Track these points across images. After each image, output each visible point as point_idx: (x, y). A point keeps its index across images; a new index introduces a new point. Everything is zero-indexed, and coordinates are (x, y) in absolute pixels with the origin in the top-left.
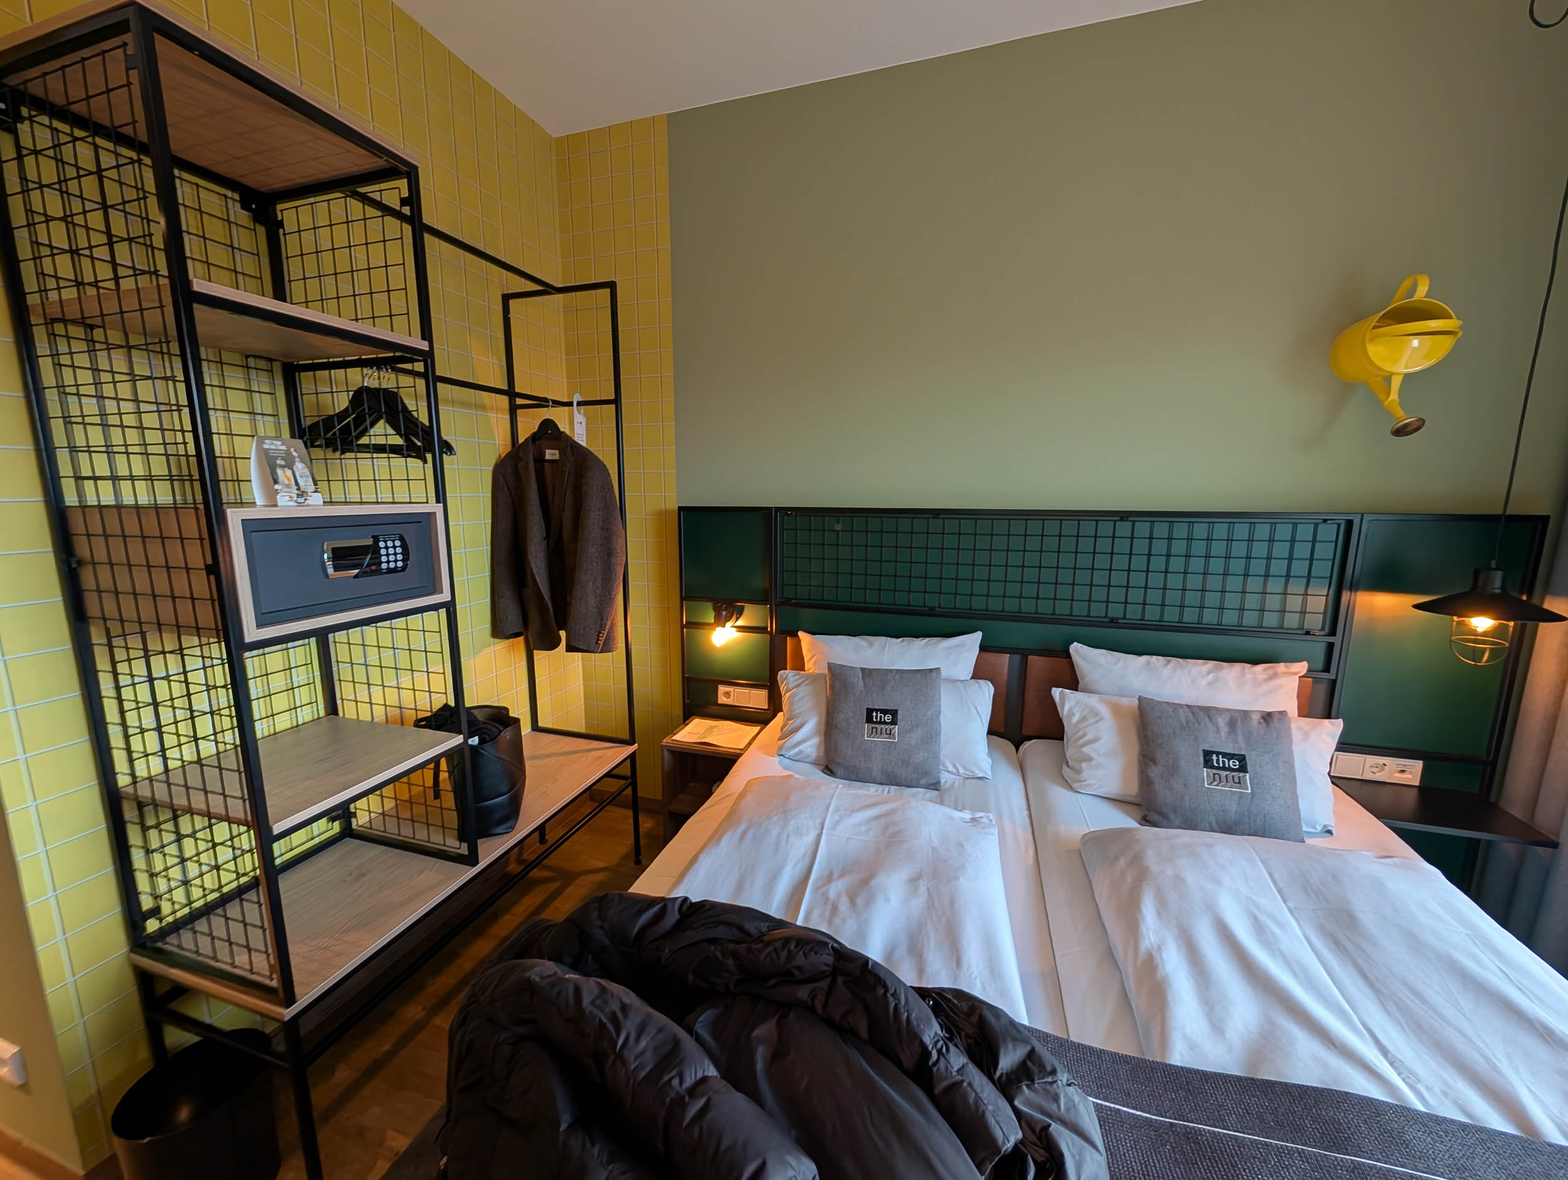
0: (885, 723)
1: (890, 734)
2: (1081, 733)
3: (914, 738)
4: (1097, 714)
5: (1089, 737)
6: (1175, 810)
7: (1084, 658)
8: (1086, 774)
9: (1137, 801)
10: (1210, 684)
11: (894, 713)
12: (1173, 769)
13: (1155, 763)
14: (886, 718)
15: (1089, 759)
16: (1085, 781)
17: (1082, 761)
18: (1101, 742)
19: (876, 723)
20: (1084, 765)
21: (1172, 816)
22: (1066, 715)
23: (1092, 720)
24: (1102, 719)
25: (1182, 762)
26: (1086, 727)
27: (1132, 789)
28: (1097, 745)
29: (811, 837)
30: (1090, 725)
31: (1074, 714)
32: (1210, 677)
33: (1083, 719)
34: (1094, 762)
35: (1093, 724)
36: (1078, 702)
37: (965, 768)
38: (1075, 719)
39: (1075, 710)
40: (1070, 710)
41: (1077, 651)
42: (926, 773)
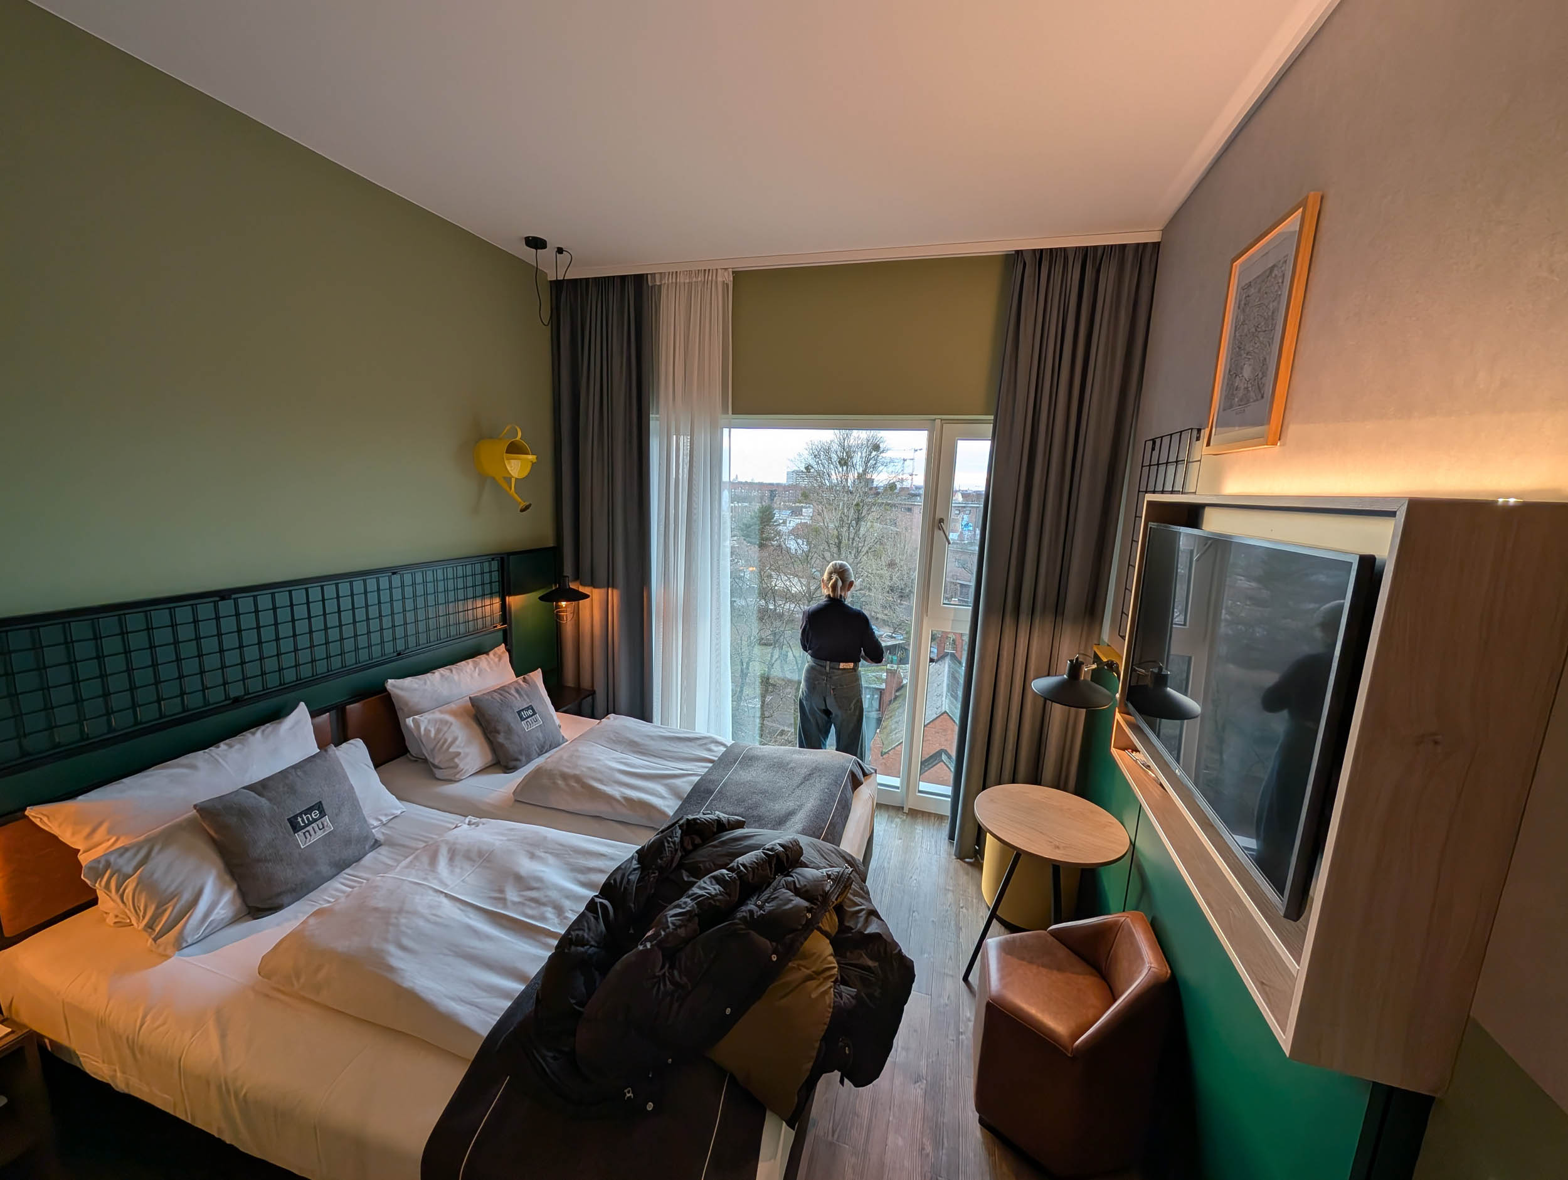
0: (315, 820)
1: (323, 827)
2: (442, 740)
3: (345, 818)
4: (447, 722)
5: (449, 740)
6: (521, 753)
7: (402, 689)
8: (461, 766)
9: (494, 762)
10: (479, 675)
11: (319, 807)
12: (509, 731)
13: (498, 732)
14: (313, 815)
15: (458, 754)
16: (462, 770)
17: (453, 759)
18: (460, 739)
19: (306, 826)
20: (456, 760)
21: (520, 757)
22: (424, 735)
23: (445, 729)
24: (451, 724)
25: (512, 725)
26: (444, 734)
27: (489, 757)
28: (457, 742)
29: (445, 901)
30: (446, 732)
31: (430, 731)
32: (477, 670)
33: (438, 731)
34: (462, 755)
35: (448, 730)
36: (429, 721)
37: (386, 815)
38: (433, 734)
39: (429, 728)
40: (425, 729)
41: (394, 686)
42: (366, 838)
